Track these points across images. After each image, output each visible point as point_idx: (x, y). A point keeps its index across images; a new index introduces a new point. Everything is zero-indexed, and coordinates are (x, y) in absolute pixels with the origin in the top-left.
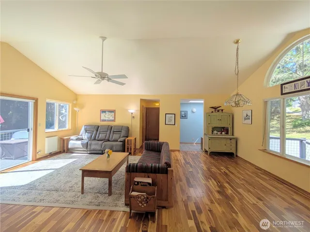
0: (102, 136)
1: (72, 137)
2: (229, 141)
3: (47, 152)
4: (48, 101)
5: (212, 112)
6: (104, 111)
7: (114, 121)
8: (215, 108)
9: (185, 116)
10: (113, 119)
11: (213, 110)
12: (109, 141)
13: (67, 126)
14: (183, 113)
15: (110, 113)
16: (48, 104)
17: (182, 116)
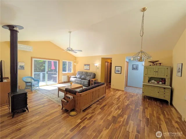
0: (83, 77)
1: (72, 76)
2: (163, 90)
3: (63, 81)
4: (64, 61)
5: (150, 65)
6: (85, 65)
7: (89, 70)
8: (153, 62)
9: (136, 68)
10: (89, 69)
11: (152, 64)
12: (85, 79)
13: (72, 71)
14: (135, 66)
15: (88, 66)
16: (63, 62)
17: (134, 68)
